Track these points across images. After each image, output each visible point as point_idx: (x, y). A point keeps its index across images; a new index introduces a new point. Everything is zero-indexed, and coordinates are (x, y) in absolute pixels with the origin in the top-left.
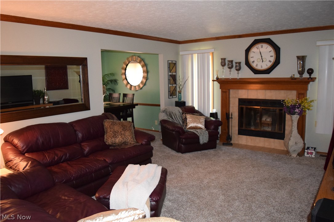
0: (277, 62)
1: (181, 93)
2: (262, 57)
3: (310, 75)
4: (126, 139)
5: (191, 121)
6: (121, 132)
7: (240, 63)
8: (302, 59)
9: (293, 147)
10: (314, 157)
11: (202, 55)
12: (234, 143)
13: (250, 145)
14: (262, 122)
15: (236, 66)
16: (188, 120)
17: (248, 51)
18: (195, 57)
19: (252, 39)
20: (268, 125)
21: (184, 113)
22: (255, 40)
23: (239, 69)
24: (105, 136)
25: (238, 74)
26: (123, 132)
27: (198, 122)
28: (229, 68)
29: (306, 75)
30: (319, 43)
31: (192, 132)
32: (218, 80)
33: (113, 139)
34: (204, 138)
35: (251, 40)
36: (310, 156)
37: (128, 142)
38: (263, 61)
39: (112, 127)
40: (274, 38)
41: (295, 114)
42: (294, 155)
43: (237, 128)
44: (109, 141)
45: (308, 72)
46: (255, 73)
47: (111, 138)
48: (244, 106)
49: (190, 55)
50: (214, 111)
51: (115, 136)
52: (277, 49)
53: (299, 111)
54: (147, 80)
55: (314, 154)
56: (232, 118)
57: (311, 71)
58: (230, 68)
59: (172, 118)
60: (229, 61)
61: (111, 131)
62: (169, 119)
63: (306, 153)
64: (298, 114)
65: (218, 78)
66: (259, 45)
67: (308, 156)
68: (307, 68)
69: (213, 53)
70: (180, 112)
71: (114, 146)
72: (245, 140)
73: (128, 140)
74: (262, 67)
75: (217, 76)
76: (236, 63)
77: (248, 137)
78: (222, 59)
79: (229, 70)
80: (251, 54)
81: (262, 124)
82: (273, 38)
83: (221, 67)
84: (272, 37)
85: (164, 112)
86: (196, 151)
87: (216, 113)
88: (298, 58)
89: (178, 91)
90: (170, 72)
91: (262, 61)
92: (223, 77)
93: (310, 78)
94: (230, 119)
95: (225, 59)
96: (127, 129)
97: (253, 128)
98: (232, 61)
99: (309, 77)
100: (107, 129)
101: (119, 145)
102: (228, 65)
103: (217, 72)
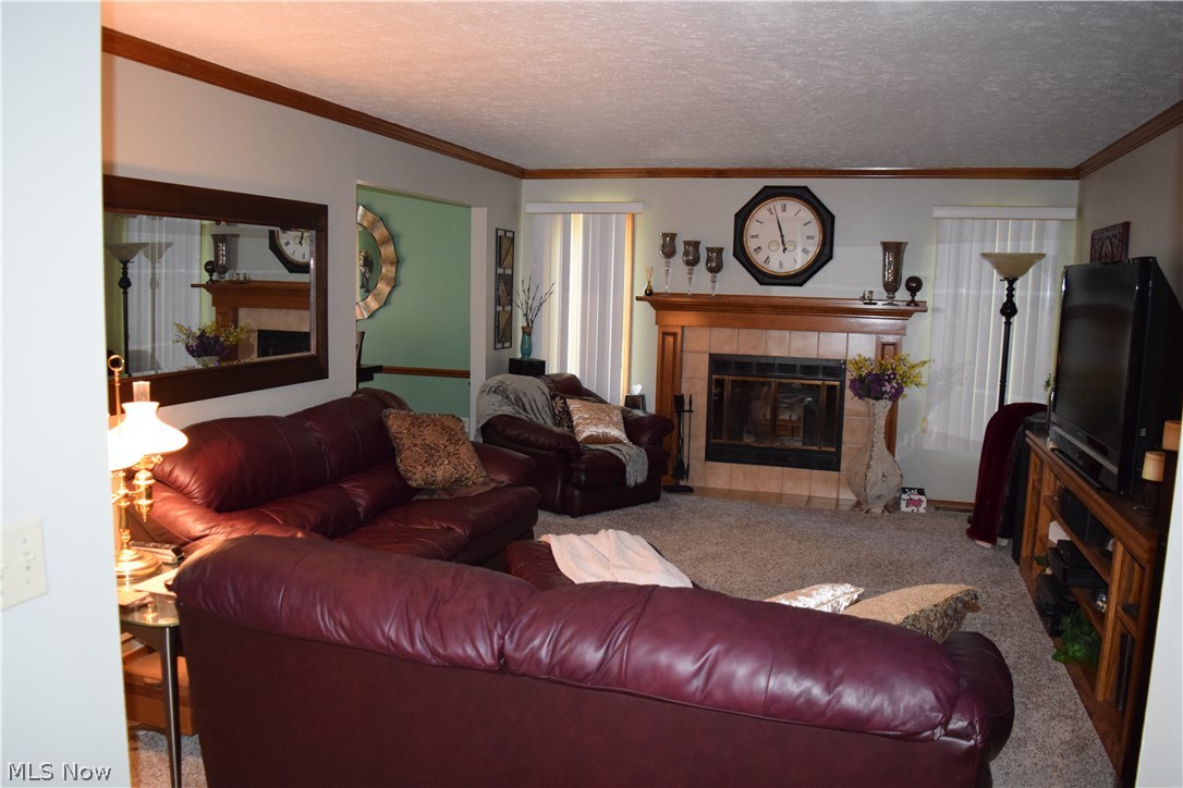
0: (824, 256)
1: (530, 335)
2: (782, 236)
3: (913, 295)
4: (464, 468)
5: (587, 419)
6: (445, 447)
7: (720, 251)
8: (894, 250)
9: (876, 488)
10: (924, 511)
11: (599, 219)
12: (697, 487)
13: (741, 491)
14: (778, 423)
15: (709, 260)
16: (575, 418)
17: (742, 218)
18: (577, 223)
19: (757, 185)
20: (793, 431)
21: (556, 396)
22: (765, 187)
23: (716, 269)
24: (399, 460)
25: (714, 282)
26: (451, 449)
27: (609, 423)
28: (688, 263)
29: (902, 295)
30: (938, 212)
31: (603, 451)
32: (650, 295)
33: (429, 469)
34: (637, 469)
35: (755, 186)
36: (916, 510)
37: (467, 478)
38: (785, 249)
39: (415, 430)
40: (819, 187)
41: (881, 398)
42: (877, 509)
43: (703, 442)
44: (418, 476)
45: (908, 287)
46: (761, 283)
47: (424, 467)
48: (726, 377)
49: (559, 218)
50: (637, 390)
51: (432, 461)
52: (826, 220)
53: (893, 391)
54: (393, 288)
55: (924, 505)
56: (690, 411)
57: (915, 285)
58: (692, 262)
59: (525, 410)
60: (687, 243)
61: (415, 445)
62: (519, 413)
63: (903, 504)
64: (890, 398)
65: (651, 292)
66: (776, 204)
67: (909, 509)
68: (906, 274)
69: (633, 216)
70: (544, 394)
71: (432, 492)
72: (725, 476)
73: (468, 472)
74: (781, 265)
75: (649, 285)
76: (710, 250)
77: (734, 465)
78: (665, 235)
79: (687, 268)
80: (752, 227)
81: (775, 427)
82: (817, 186)
83: (663, 260)
84: (814, 184)
85: (494, 392)
86: (614, 509)
87: (642, 397)
88: (886, 246)
89: (523, 328)
90: (501, 267)
91: (782, 248)
92: (667, 289)
93: (913, 301)
94: (687, 414)
95: (673, 236)
96: (459, 439)
97: (749, 440)
98: (696, 244)
99: (910, 298)
100: (401, 439)
101: (444, 489)
102: (686, 253)
103: (650, 271)
